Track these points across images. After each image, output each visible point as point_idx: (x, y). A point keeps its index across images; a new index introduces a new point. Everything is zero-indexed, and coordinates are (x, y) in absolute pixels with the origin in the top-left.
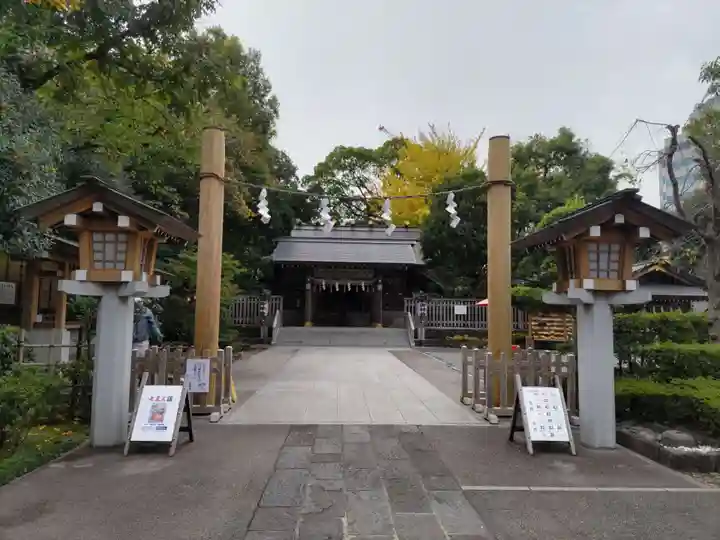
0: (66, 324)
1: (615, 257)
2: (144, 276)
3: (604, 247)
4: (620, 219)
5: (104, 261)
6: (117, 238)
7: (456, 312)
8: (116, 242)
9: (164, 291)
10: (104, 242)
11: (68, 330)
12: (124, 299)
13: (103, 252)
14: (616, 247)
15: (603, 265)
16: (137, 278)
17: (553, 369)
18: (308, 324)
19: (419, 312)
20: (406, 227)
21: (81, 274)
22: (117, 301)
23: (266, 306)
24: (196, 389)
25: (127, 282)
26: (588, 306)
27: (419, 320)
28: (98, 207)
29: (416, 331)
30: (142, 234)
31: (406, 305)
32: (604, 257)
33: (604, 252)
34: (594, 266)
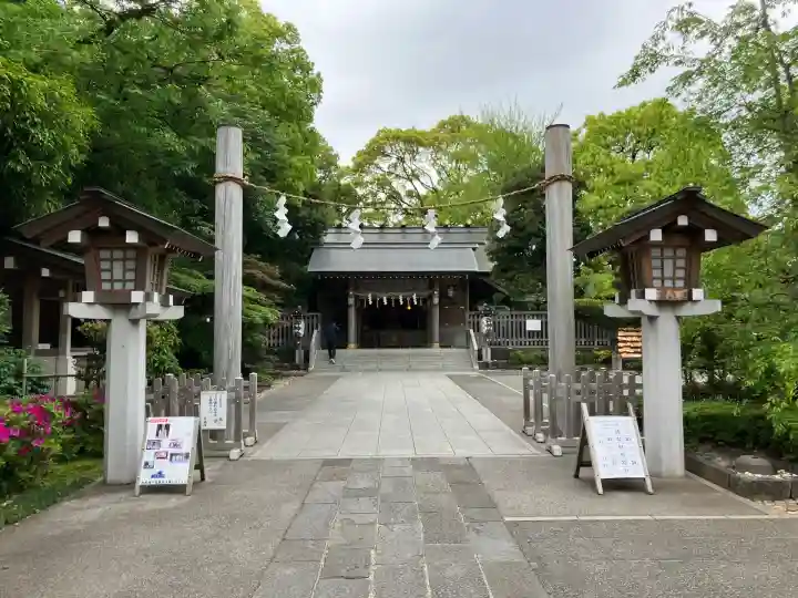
0: (72, 351)
1: (681, 263)
2: (156, 296)
3: (668, 252)
4: (683, 221)
5: (111, 281)
6: (125, 255)
7: (528, 328)
8: (124, 260)
9: (177, 313)
10: (112, 260)
11: (74, 357)
12: (135, 322)
13: (111, 270)
14: (681, 252)
15: (668, 272)
16: (148, 298)
17: (626, 393)
18: (352, 345)
19: (484, 329)
20: (467, 226)
21: (88, 296)
22: (128, 324)
23: (302, 325)
24: (211, 426)
25: (137, 304)
26: (652, 319)
27: (483, 338)
28: (104, 222)
29: (480, 351)
30: (152, 250)
31: (468, 320)
32: (668, 264)
33: (668, 258)
34: (656, 273)
